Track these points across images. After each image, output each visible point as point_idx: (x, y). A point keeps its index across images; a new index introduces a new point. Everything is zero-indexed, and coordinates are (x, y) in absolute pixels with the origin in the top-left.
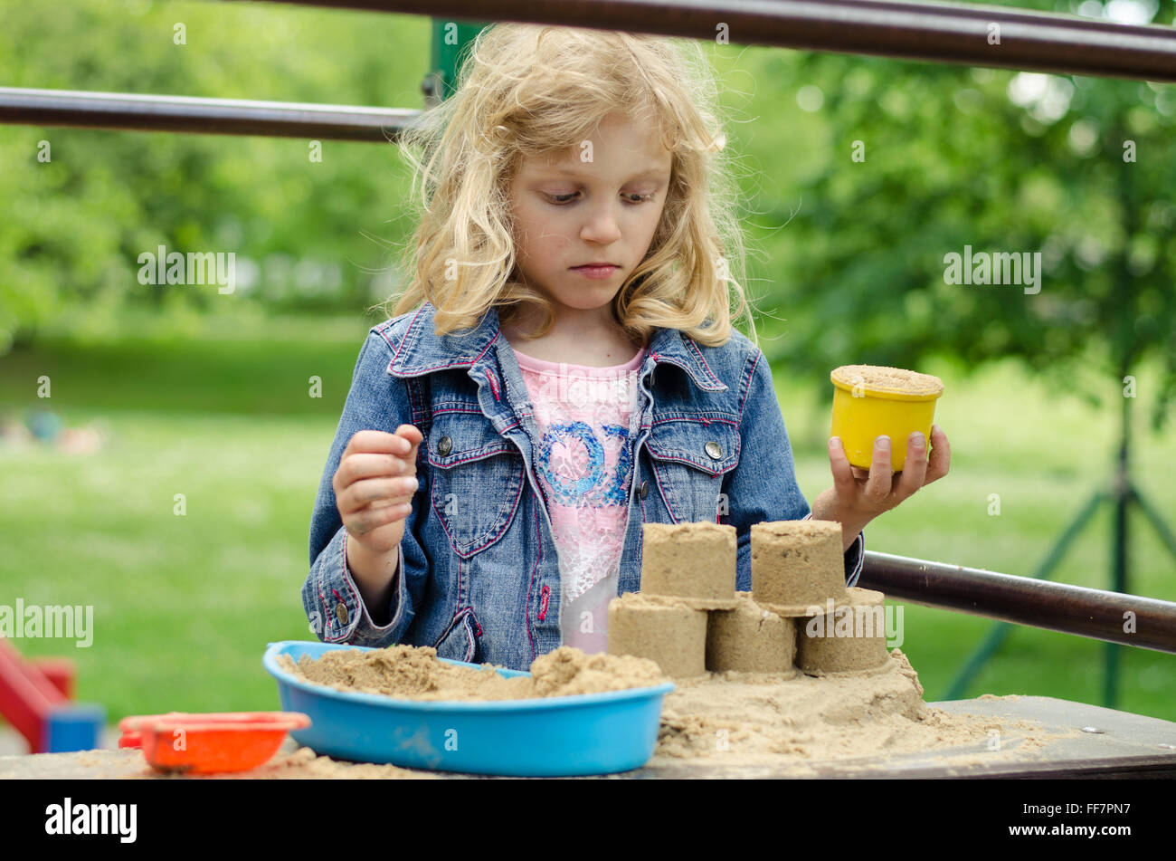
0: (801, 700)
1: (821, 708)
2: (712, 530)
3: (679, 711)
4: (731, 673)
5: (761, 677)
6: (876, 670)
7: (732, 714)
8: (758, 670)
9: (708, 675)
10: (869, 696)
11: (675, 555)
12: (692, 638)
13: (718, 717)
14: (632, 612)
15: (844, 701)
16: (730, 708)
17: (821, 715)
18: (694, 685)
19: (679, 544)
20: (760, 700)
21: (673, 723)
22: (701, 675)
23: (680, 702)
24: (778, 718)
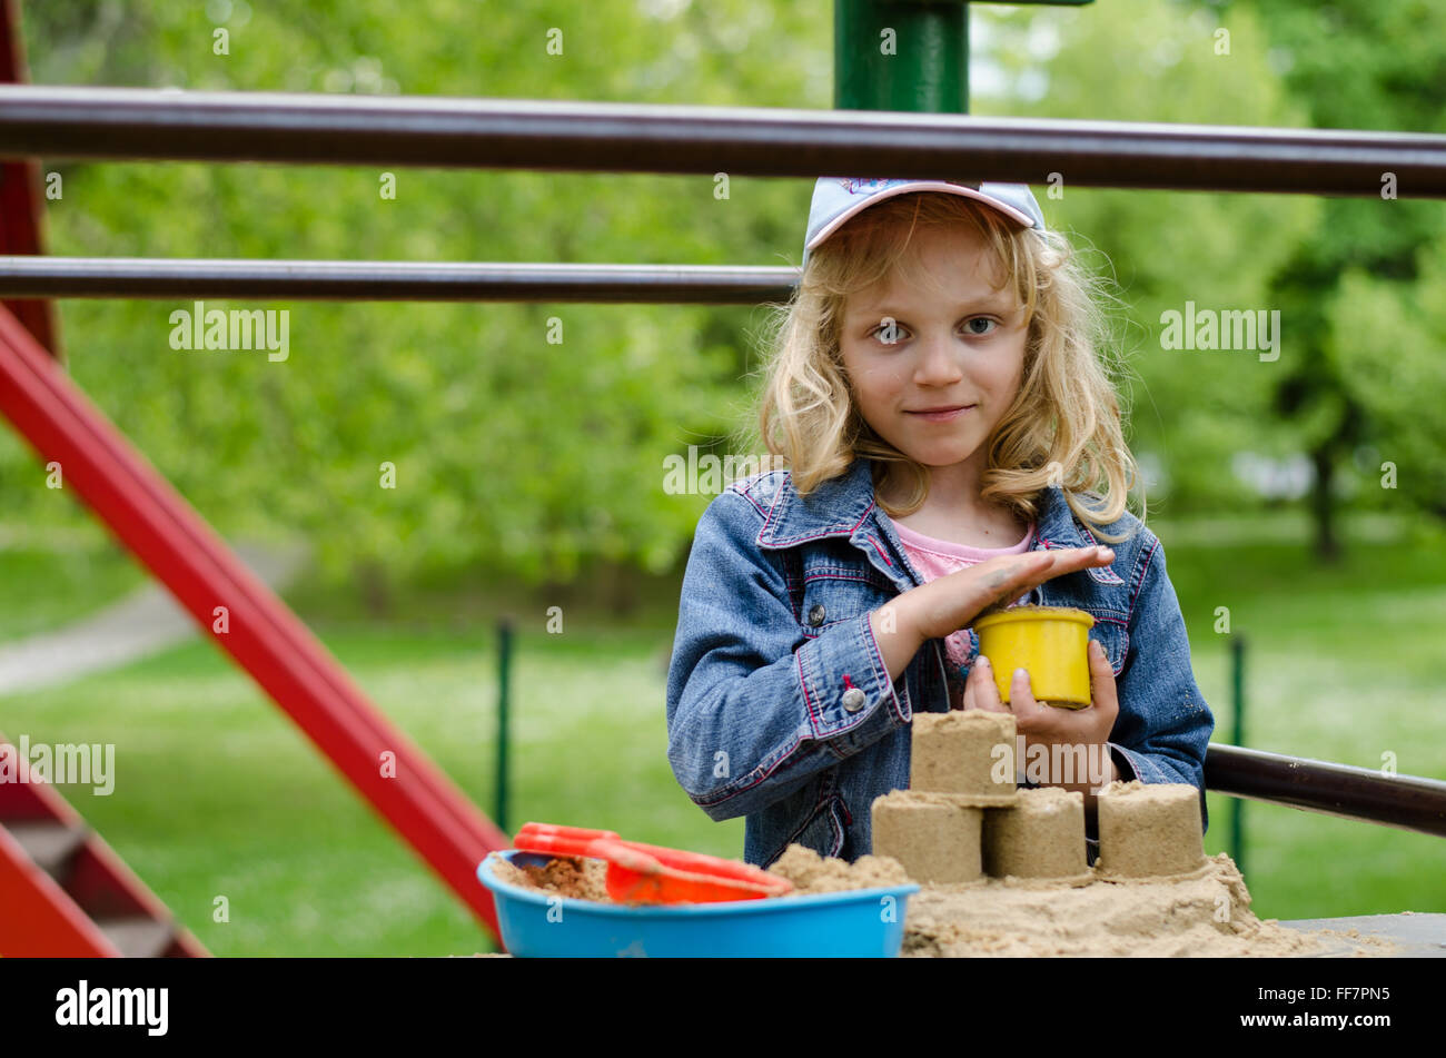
0: (1081, 907)
1: (1107, 917)
2: (981, 718)
3: (937, 919)
4: (1010, 879)
5: (1043, 882)
6: (1187, 875)
7: (998, 922)
8: (1044, 875)
9: (984, 880)
10: (1166, 903)
11: (940, 747)
12: (958, 839)
13: (982, 927)
14: (891, 811)
15: (1134, 909)
16: (998, 916)
17: (1105, 924)
18: (961, 892)
19: (943, 735)
20: (1032, 908)
21: (926, 932)
22: (973, 880)
23: (939, 909)
24: (1051, 927)
